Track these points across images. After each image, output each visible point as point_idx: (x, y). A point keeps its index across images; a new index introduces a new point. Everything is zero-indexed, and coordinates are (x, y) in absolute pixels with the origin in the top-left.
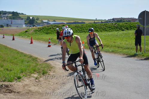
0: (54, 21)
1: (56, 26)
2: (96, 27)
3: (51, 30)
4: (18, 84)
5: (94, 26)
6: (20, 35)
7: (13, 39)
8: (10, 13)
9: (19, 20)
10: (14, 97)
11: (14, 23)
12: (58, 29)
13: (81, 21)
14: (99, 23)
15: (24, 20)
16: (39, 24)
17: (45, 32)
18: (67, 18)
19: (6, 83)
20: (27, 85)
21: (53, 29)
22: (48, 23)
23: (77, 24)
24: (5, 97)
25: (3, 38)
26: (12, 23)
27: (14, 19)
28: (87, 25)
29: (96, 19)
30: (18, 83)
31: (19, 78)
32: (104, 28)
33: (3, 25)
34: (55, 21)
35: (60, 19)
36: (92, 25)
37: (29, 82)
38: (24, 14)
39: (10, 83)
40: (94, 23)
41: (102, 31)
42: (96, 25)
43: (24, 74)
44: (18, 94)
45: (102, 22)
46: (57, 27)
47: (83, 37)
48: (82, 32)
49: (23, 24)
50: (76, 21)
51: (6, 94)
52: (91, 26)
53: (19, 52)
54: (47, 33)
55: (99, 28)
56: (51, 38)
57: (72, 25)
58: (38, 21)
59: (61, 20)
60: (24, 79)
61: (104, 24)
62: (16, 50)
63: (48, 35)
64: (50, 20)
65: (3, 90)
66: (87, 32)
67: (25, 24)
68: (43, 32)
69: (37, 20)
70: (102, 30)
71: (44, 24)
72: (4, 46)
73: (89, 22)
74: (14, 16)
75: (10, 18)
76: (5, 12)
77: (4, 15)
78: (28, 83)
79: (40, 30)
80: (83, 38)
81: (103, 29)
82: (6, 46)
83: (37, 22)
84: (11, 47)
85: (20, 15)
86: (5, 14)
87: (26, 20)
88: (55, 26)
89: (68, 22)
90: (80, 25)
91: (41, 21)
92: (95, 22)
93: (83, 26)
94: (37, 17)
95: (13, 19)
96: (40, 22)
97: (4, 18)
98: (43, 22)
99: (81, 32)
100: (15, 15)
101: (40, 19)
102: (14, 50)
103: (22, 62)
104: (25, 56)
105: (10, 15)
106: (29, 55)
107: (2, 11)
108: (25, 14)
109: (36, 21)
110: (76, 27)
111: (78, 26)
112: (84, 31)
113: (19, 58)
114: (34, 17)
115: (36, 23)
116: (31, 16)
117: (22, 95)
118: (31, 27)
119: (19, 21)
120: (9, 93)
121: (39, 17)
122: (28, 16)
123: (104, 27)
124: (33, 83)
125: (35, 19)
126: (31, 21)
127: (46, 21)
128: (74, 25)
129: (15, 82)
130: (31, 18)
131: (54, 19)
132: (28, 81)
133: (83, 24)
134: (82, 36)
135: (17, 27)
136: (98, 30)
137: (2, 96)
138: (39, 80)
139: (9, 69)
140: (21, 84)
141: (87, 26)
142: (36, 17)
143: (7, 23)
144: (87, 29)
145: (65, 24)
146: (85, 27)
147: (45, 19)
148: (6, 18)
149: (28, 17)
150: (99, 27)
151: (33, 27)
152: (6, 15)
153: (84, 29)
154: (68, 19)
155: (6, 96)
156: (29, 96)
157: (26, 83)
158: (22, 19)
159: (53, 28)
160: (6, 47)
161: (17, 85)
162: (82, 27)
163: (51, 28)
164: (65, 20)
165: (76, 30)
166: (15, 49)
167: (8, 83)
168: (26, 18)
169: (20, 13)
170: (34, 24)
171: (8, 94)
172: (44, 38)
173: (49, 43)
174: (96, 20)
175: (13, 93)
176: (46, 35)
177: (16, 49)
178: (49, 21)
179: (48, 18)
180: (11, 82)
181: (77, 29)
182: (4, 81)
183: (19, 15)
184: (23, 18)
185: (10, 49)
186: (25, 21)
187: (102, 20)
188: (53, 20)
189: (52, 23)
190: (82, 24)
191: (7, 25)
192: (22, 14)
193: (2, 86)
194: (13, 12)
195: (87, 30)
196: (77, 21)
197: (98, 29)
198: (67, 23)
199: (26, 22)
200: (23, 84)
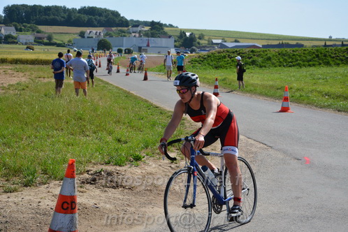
0: (236, 41)
1: (236, 51)
2: (325, 56)
3: (226, 60)
4: (133, 172)
5: (321, 53)
6: (160, 71)
7: (146, 78)
8: (146, 24)
9: (164, 40)
10: (120, 197)
11: (154, 45)
12: (239, 58)
13: (294, 43)
14: (335, 45)
15: (173, 39)
16: (202, 48)
17: (212, 66)
18: (265, 35)
19: (110, 168)
20: (151, 174)
21: (230, 58)
22: (221, 45)
23: (282, 49)
24: (103, 195)
25: (127, 75)
26: (148, 46)
27: (153, 35)
28: (305, 50)
29: (330, 37)
30: (134, 169)
31: (138, 159)
32: (344, 58)
33: (132, 49)
34: (238, 42)
35: (249, 37)
36: (317, 51)
37: (157, 169)
38: (174, 27)
39: (118, 168)
40: (325, 46)
41: (338, 64)
42: (327, 50)
43: (149, 150)
44: (130, 191)
45: (343, 45)
46: (239, 54)
47: (294, 76)
48: (294, 66)
49: (170, 48)
50: (284, 42)
51: (107, 189)
52: (314, 53)
53: (152, 105)
54: (216, 68)
55: (333, 57)
56: (223, 77)
57: (272, 49)
58: (201, 42)
59: (252, 39)
60: (147, 161)
61: (345, 48)
62: (147, 101)
63: (219, 71)
64: (226, 39)
65: (101, 181)
66: (304, 65)
67: (175, 46)
68: (209, 64)
69: (200, 38)
70: (340, 62)
71: (214, 47)
72: (125, 92)
73: (312, 45)
74: (154, 31)
75: (146, 35)
76: (138, 21)
77: (135, 29)
78: (154, 171)
79: (202, 61)
80: (293, 79)
81: (342, 60)
82: (129, 93)
83: (199, 43)
84: (138, 95)
85: (166, 29)
86: (137, 26)
87: (177, 38)
88: (234, 52)
89: (266, 44)
90: (288, 50)
91: (209, 41)
92: (328, 43)
93: (295, 53)
94: (200, 33)
95: (152, 37)
96: (206, 42)
97: (133, 34)
98: (213, 44)
99: (290, 66)
100: (156, 29)
101: (206, 38)
102: (142, 100)
103: (154, 125)
104: (161, 113)
105: (147, 28)
106: (169, 112)
107: (132, 20)
108: (177, 27)
109: (198, 40)
110: (279, 54)
111: (284, 52)
112: (298, 65)
113: (147, 118)
114: (194, 32)
115: (198, 45)
116: (188, 30)
117: (137, 193)
118: (187, 53)
119: (163, 42)
120: (114, 187)
121: (204, 33)
122: (181, 30)
123: (344, 56)
124: (164, 171)
125: (197, 36)
126: (187, 41)
127: (219, 41)
128: (277, 50)
129: (129, 165)
130: (188, 34)
131: (237, 37)
132: (154, 165)
133: (297, 48)
134: (292, 75)
135: (159, 52)
136: (331, 62)
137: (97, 193)
138: (178, 165)
139: (123, 139)
140: (139, 171)
141: (304, 54)
142: (197, 32)
143: (140, 45)
144: (304, 58)
145: (259, 47)
146: (300, 56)
147: (217, 38)
148: (137, 35)
149: (183, 33)
150: (333, 55)
151: (191, 53)
152: (139, 29)
153: (297, 60)
154: (266, 38)
155: (106, 194)
156: (150, 198)
157: (149, 169)
158: (170, 37)
159: (229, 56)
160: (128, 95)
161: (131, 173)
162: (294, 55)
163: (225, 57)
164: (259, 39)
165: (280, 62)
166: (144, 98)
167: (114, 167)
168: (178, 34)
169: (165, 25)
170: (194, 47)
171: (110, 189)
172: (208, 76)
173: (216, 87)
174: (330, 39)
175: (120, 189)
176: (214, 71)
177: (148, 99)
178: (225, 42)
179: (224, 35)
180: (120, 166)
181: (281, 60)
182: (107, 163)
183: (163, 29)
184: (171, 34)
185: (136, 98)
186: (175, 41)
187: (343, 41)
188: (234, 40)
189: (230, 45)
190: (294, 49)
191: (140, 50)
192: (171, 26)
193: (100, 172)
194: (153, 21)
195: (304, 61)
196: (287, 42)
197: (329, 59)
198: (264, 46)
199: (177, 44)
200: (144, 171)
